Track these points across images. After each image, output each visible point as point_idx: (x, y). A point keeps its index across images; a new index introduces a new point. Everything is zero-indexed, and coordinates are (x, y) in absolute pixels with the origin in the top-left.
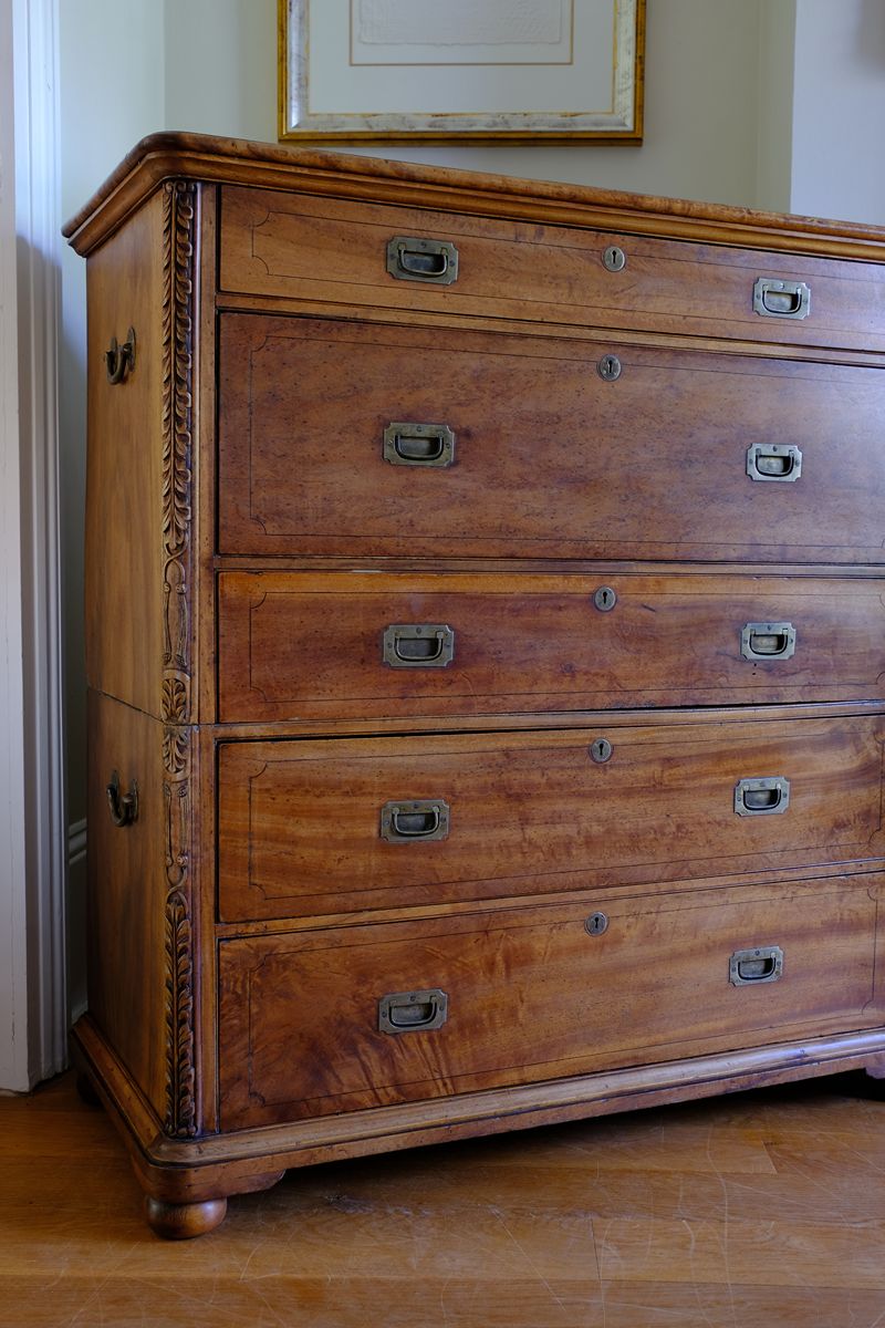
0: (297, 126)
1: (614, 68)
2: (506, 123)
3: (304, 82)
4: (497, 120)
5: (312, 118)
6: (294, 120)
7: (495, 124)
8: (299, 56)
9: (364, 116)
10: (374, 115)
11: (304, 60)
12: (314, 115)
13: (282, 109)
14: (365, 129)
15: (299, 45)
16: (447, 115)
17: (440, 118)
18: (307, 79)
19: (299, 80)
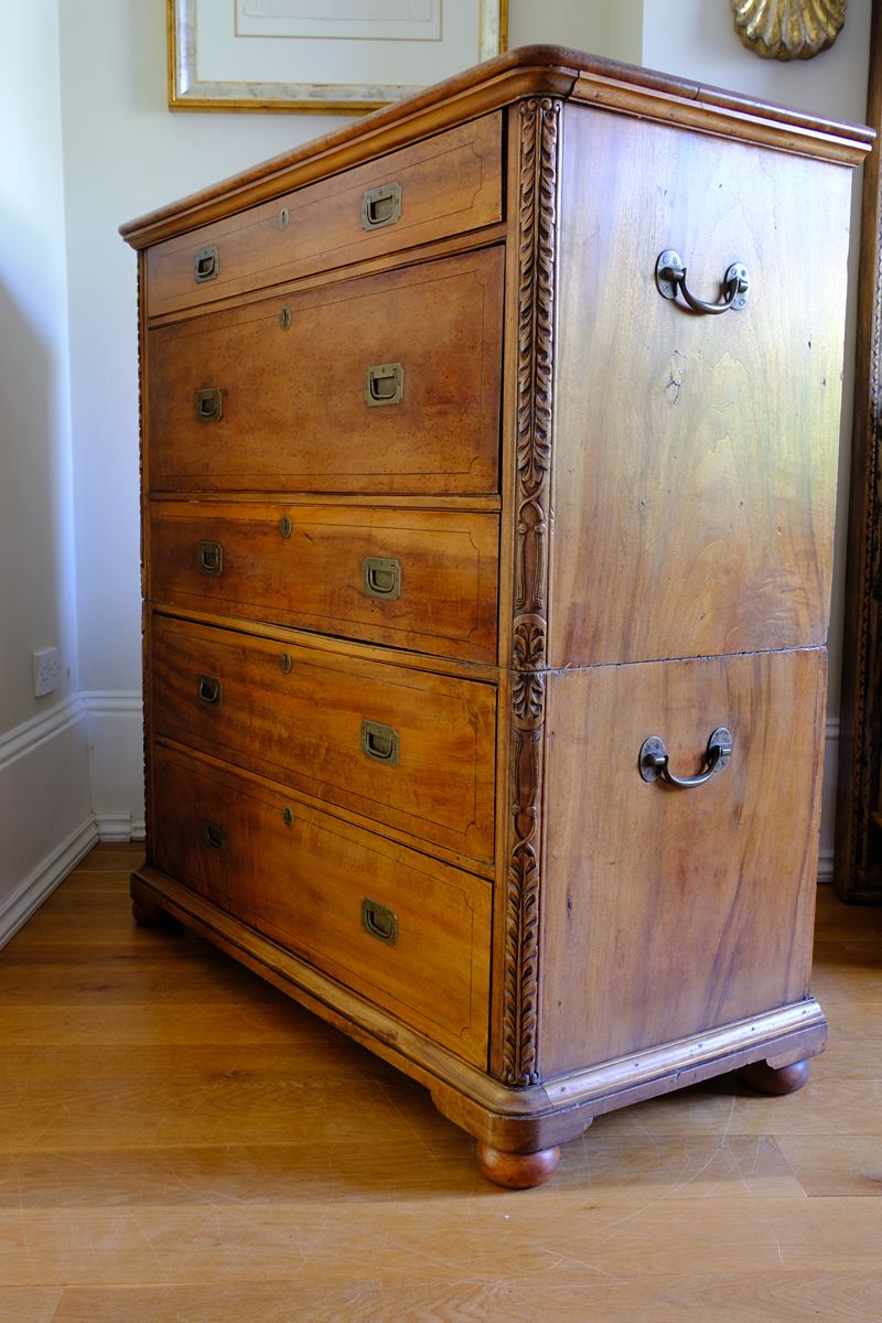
0: (186, 93)
1: (481, 45)
2: (381, 94)
3: (192, 51)
4: (374, 91)
5: (200, 86)
6: (183, 86)
7: (371, 95)
8: (187, 26)
9: (249, 84)
10: (259, 84)
11: (192, 30)
12: (203, 82)
13: (172, 76)
14: (250, 97)
15: (187, 15)
16: (326, 86)
17: (320, 88)
18: (195, 49)
19: (187, 49)
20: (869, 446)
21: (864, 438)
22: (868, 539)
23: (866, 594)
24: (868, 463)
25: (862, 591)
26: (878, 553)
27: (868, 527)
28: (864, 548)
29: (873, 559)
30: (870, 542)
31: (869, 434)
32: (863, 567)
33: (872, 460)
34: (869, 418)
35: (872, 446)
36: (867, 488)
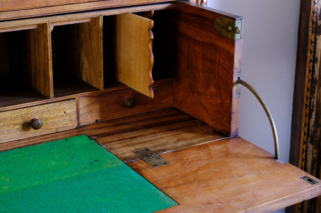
20: (310, 42)
21: (307, 36)
22: (307, 106)
23: (304, 143)
24: (309, 55)
25: (302, 141)
26: (314, 113)
27: (307, 98)
28: (304, 112)
29: (310, 118)
30: (308, 108)
31: (310, 33)
32: (303, 125)
33: (311, 52)
34: (311, 23)
35: (312, 43)
36: (307, 72)
